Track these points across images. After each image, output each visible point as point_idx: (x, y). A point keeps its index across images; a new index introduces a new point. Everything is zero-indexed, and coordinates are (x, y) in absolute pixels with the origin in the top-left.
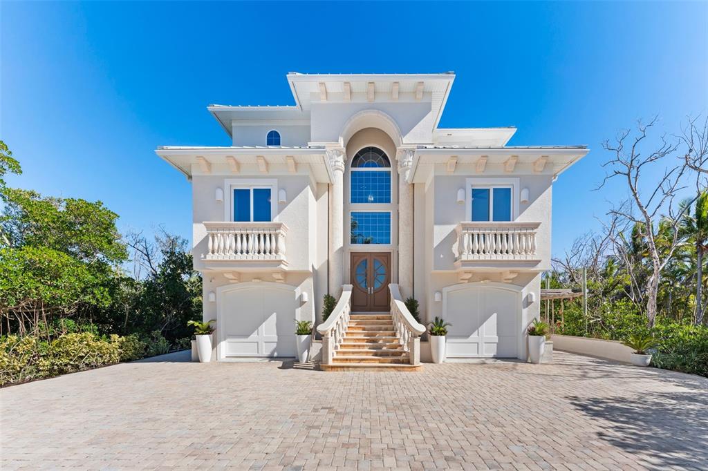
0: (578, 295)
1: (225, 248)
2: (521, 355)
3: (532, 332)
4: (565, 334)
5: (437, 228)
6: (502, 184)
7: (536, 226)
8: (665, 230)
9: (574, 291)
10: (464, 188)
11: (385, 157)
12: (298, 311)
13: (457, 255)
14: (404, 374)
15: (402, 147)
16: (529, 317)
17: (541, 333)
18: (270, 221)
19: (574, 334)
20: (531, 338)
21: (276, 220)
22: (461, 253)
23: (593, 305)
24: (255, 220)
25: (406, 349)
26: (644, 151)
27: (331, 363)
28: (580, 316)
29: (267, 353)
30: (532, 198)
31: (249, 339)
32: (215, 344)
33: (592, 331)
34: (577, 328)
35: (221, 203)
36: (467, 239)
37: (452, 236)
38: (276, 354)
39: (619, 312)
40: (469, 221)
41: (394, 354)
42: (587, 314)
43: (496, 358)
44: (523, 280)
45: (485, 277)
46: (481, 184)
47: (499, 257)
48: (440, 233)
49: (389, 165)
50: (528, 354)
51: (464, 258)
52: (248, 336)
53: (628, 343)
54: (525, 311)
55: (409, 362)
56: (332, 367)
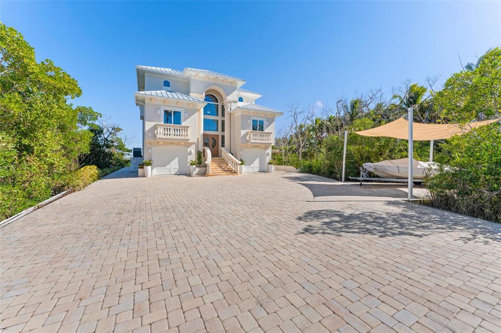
0: (281, 152)
1: (160, 133)
2: (266, 170)
3: (269, 163)
4: (277, 165)
5: (242, 131)
6: (261, 119)
7: (271, 133)
8: (308, 128)
9: (280, 150)
10: (250, 119)
11: (216, 99)
12: (189, 157)
13: (248, 139)
14: (234, 176)
15: (227, 100)
16: (268, 159)
17: (272, 164)
18: (180, 124)
19: (280, 165)
20: (269, 165)
21: (183, 124)
22: (250, 140)
23: (285, 155)
24: (174, 124)
25: (234, 169)
26: (298, 111)
27: (210, 174)
28: (282, 159)
29: (174, 173)
30: (270, 124)
31: (166, 167)
32: (152, 169)
33: (285, 163)
34: (280, 162)
35: (160, 115)
36: (252, 135)
37: (247, 134)
38: (178, 173)
39: (291, 157)
40: (252, 130)
41: (230, 171)
42: (283, 158)
43: (259, 172)
44: (266, 148)
45: (256, 147)
46: (255, 119)
47: (261, 141)
48: (243, 132)
49: (218, 102)
50: (268, 170)
51: (251, 141)
52: (165, 166)
53: (294, 166)
54: (267, 157)
55: (235, 173)
56: (211, 175)
